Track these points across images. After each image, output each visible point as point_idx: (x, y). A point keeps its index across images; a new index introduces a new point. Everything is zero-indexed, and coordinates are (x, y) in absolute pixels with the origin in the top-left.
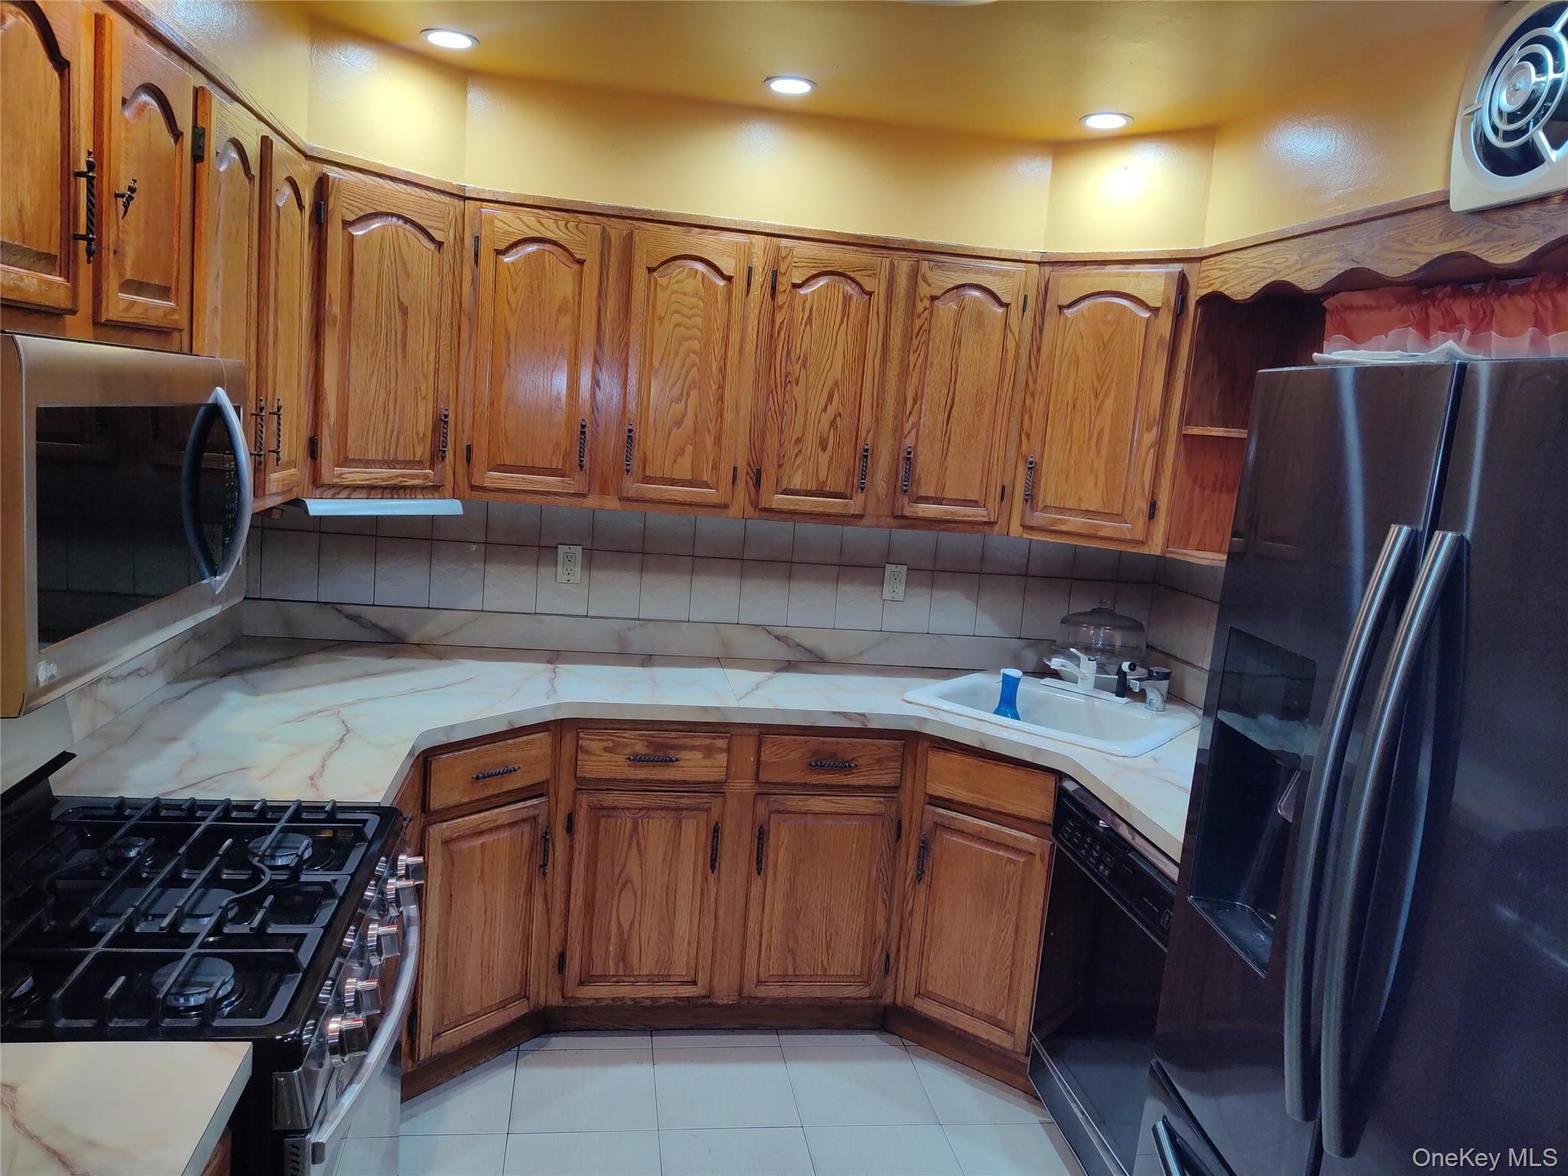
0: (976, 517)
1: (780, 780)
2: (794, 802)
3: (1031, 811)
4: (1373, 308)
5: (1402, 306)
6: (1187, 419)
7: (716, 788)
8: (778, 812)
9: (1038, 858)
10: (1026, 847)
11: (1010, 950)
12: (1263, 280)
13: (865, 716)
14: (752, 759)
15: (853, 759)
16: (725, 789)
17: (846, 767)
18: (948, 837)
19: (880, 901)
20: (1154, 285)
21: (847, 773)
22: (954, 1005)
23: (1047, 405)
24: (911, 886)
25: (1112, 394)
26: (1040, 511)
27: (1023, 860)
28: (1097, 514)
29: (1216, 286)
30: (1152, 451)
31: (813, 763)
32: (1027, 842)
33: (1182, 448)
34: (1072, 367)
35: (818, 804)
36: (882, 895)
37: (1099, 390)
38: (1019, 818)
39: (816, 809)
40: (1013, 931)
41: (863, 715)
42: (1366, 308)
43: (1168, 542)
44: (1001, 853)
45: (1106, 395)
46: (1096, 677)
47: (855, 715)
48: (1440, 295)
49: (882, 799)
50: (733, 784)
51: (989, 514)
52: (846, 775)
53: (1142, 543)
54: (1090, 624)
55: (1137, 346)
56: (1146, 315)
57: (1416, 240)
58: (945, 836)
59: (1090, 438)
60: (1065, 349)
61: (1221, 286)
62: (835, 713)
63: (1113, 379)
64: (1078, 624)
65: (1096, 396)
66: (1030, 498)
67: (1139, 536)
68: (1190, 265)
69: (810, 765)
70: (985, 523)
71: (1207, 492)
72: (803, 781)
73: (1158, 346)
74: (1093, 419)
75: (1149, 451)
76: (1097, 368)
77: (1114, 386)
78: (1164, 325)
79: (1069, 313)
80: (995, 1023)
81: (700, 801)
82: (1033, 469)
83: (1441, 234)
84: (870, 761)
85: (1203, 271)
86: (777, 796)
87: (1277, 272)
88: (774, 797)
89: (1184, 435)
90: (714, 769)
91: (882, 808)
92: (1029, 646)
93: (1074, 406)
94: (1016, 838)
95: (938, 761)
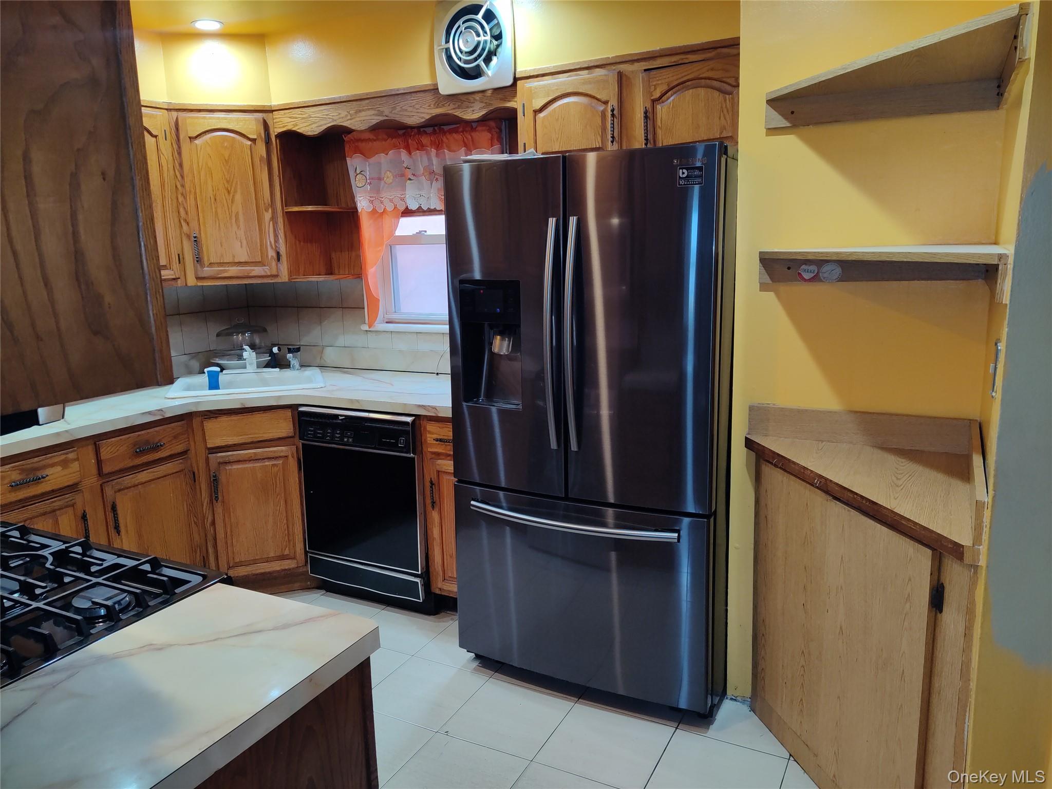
0: (168, 276)
1: (117, 468)
2: (128, 480)
3: (281, 433)
4: (375, 140)
5: (392, 139)
6: (286, 203)
7: (73, 488)
8: (120, 490)
9: (290, 457)
10: (282, 454)
11: (284, 514)
12: (325, 124)
13: (162, 411)
14: (93, 461)
15: (160, 441)
16: (80, 487)
17: (157, 448)
18: (230, 468)
19: (193, 522)
20: (250, 125)
21: (157, 451)
22: (255, 562)
23: (196, 199)
24: (208, 508)
25: (239, 191)
26: (207, 267)
27: (281, 462)
28: (245, 263)
29: (290, 127)
30: (271, 222)
31: (138, 450)
32: (282, 451)
33: (286, 220)
34: (208, 175)
35: (144, 476)
36: (194, 520)
37: (229, 189)
38: (272, 441)
39: (143, 480)
40: (284, 503)
41: (161, 410)
42: (369, 140)
43: (290, 274)
44: (267, 463)
45: (235, 192)
46: (257, 361)
47: (156, 411)
48: (413, 134)
49: (181, 461)
50: (85, 482)
51: (175, 273)
52: (157, 452)
53: (276, 276)
54: (238, 334)
55: (247, 161)
56: (249, 143)
57: (421, 107)
58: (227, 468)
59: (231, 218)
60: (200, 164)
61: (294, 127)
62: (144, 413)
63: (237, 181)
64: (231, 334)
65: (229, 192)
66: (199, 260)
67: (274, 272)
68: (266, 114)
69: (136, 452)
70: (174, 279)
71: (302, 243)
72: (131, 465)
73: (260, 161)
74: (230, 206)
75: (270, 223)
76: (225, 176)
77: (239, 187)
78: (261, 149)
79: (197, 142)
80: (282, 558)
81: (68, 500)
82: (196, 241)
83: (435, 104)
84: (170, 439)
85: (276, 118)
86: (117, 480)
87: (334, 120)
88: (115, 481)
89: (286, 212)
90: (71, 475)
91: (181, 467)
92: (193, 358)
93: (215, 200)
94: (275, 452)
95: (210, 425)
